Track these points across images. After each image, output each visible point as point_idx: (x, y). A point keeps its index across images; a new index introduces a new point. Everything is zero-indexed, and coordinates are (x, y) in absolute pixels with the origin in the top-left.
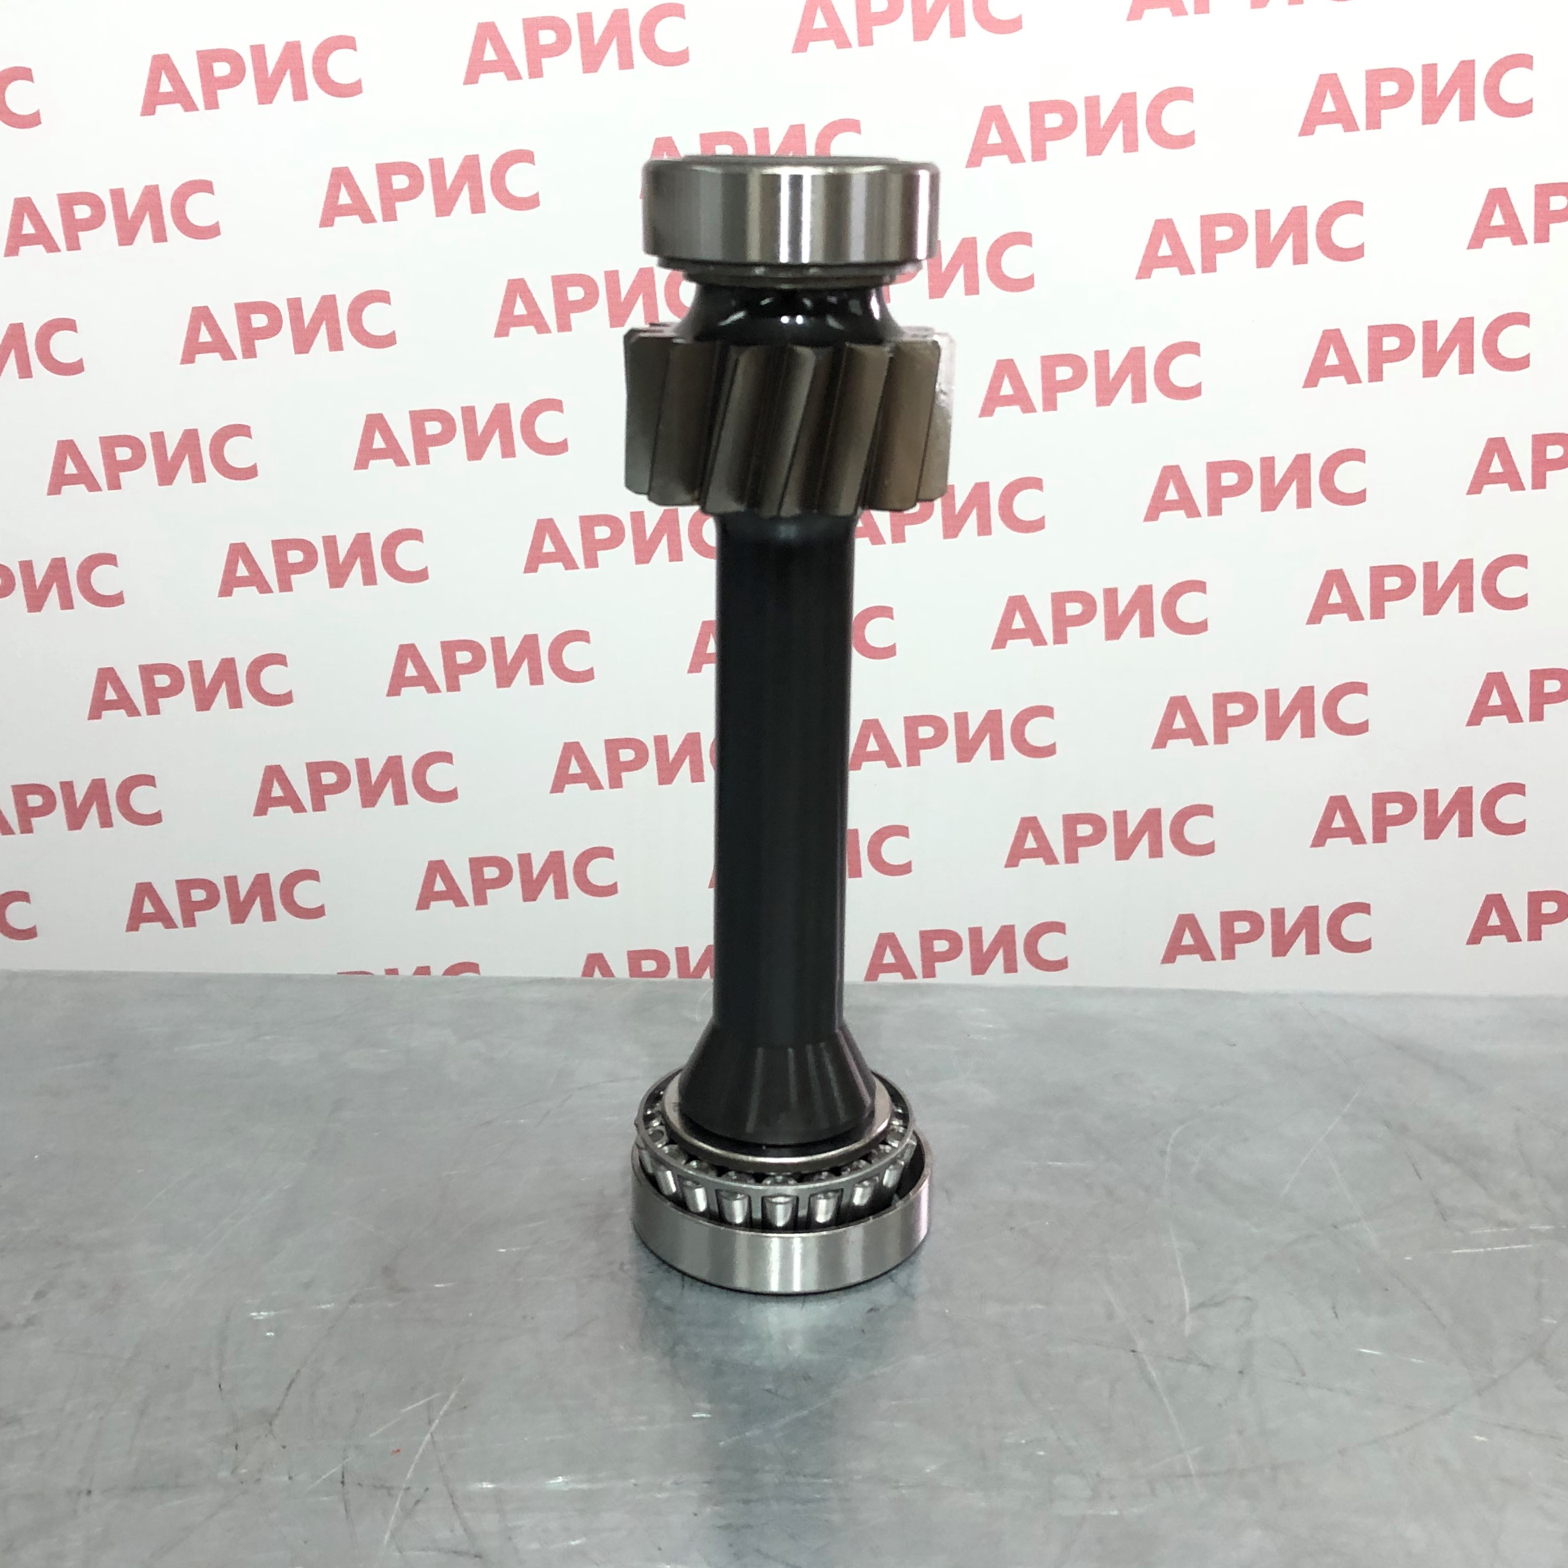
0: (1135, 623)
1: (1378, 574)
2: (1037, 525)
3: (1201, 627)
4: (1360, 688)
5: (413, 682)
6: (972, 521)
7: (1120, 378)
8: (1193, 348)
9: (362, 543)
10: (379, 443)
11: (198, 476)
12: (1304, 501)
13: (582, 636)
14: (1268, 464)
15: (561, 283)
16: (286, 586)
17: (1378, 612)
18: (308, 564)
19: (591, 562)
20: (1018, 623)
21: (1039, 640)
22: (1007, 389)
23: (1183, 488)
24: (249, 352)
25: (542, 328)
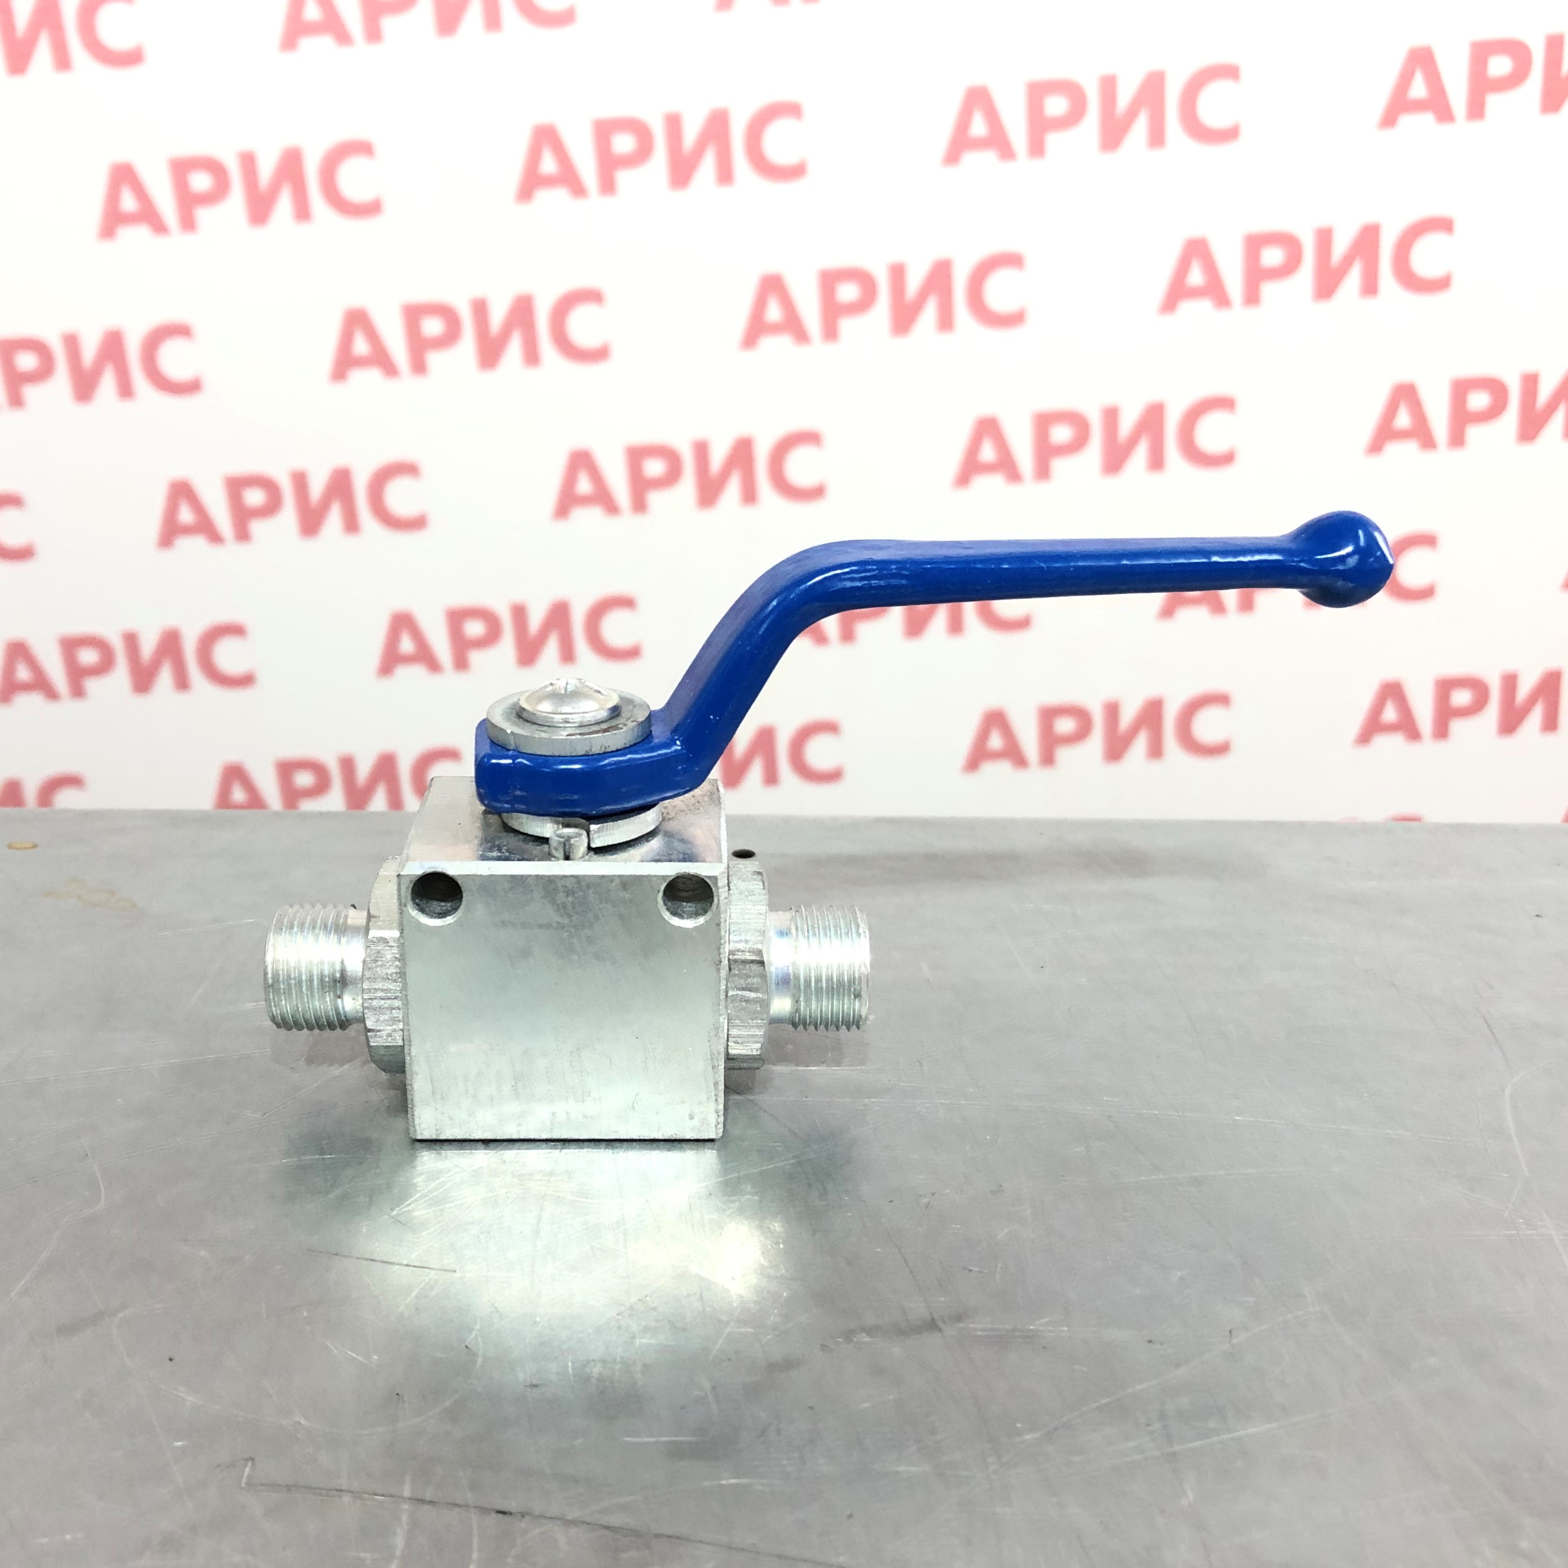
0: (1141, 454)
1: (1461, 389)
2: (1015, 319)
3: (1227, 459)
5: (188, 530)
6: (930, 312)
7: (1132, 114)
8: (1230, 72)
10: (128, 203)
12: (1370, 287)
13: (408, 469)
14: (1324, 238)
17: (1457, 439)
20: (988, 453)
21: (1013, 475)
22: (978, 127)
23: (1211, 269)
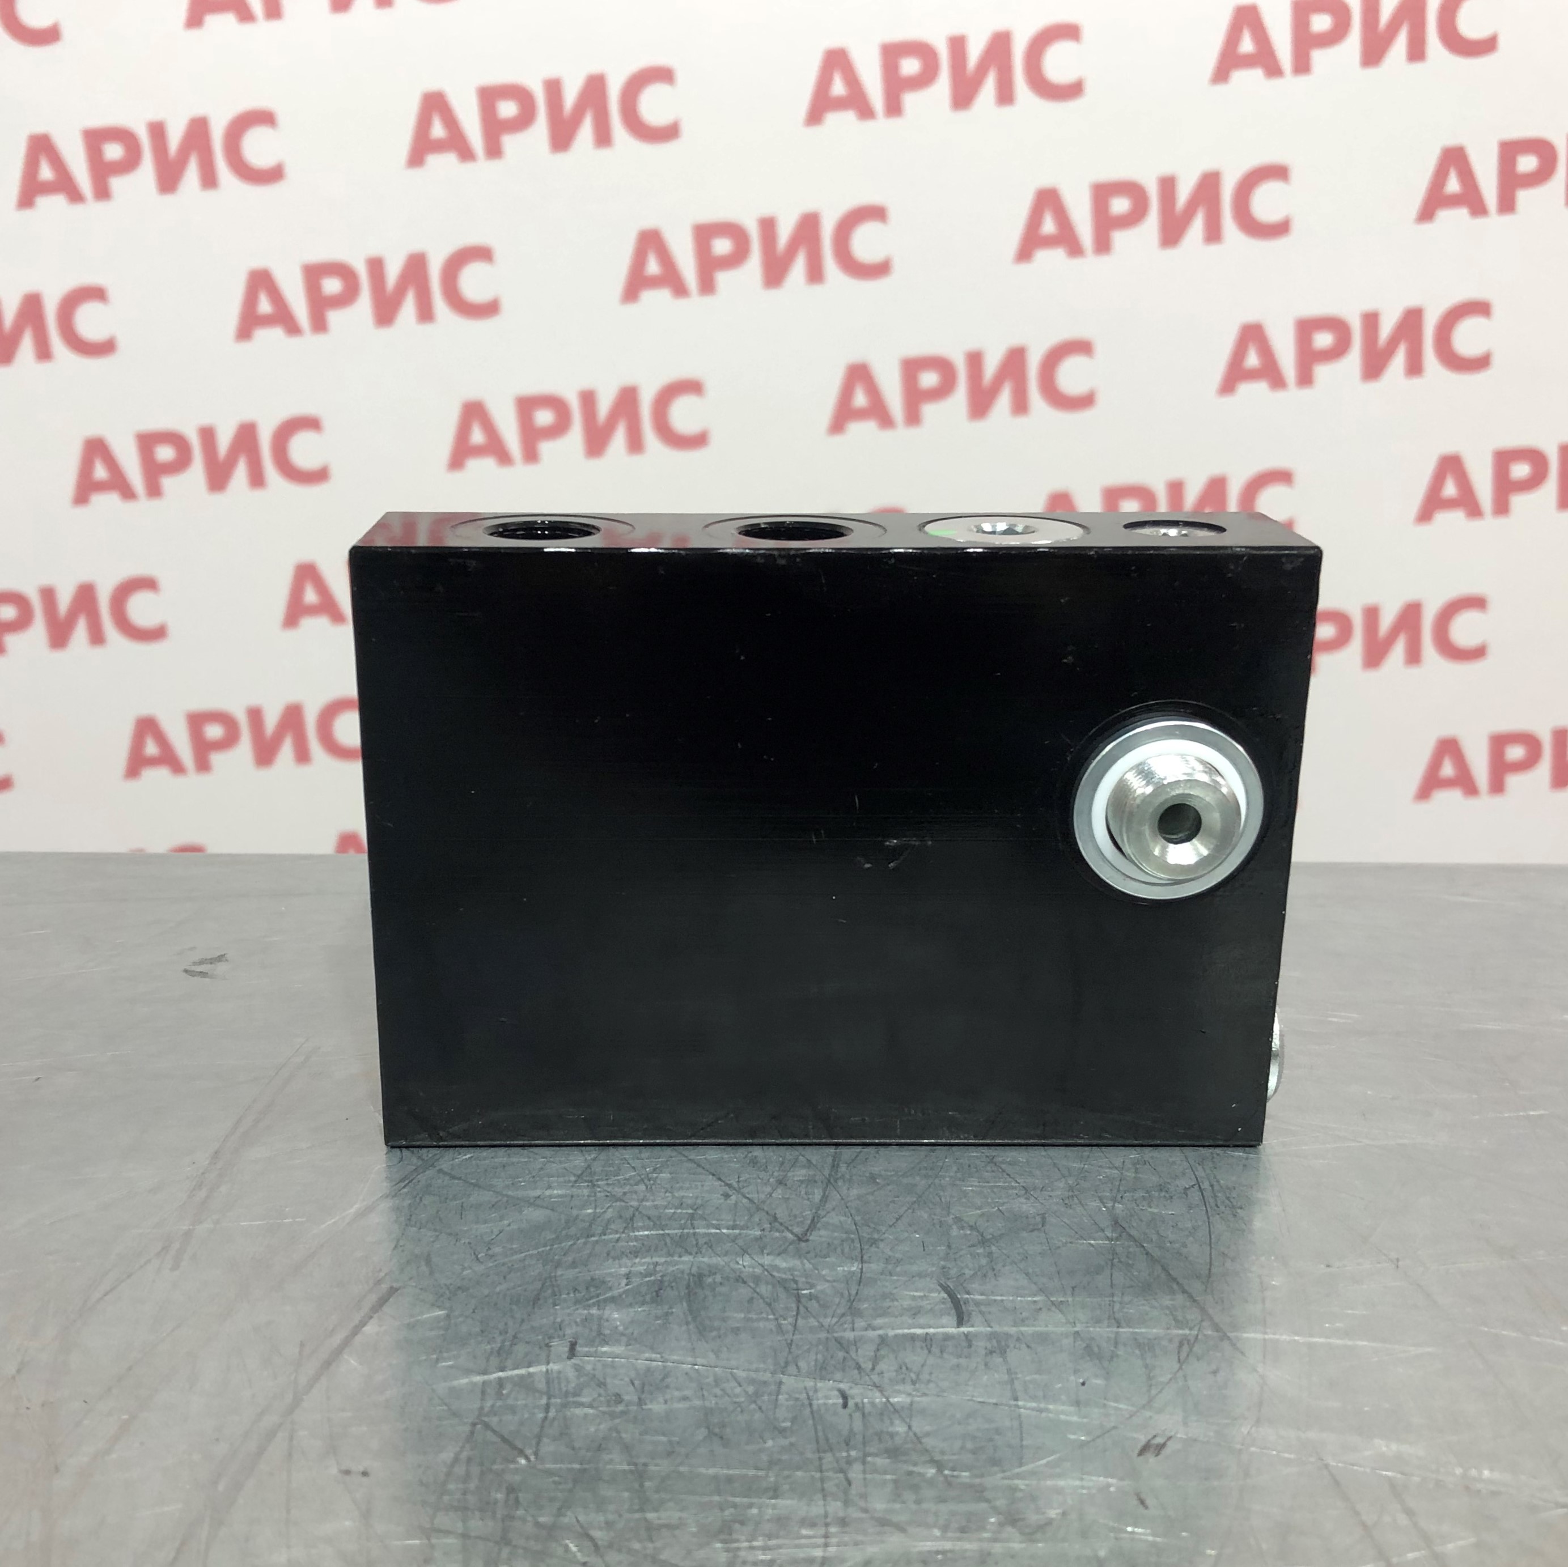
4: (1477, 603)
9: (246, 435)
11: (44, 353)
15: (489, 97)
16: (154, 490)
18: (182, 462)
19: (531, 455)
24: (102, 192)
25: (466, 154)
